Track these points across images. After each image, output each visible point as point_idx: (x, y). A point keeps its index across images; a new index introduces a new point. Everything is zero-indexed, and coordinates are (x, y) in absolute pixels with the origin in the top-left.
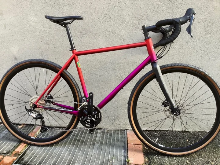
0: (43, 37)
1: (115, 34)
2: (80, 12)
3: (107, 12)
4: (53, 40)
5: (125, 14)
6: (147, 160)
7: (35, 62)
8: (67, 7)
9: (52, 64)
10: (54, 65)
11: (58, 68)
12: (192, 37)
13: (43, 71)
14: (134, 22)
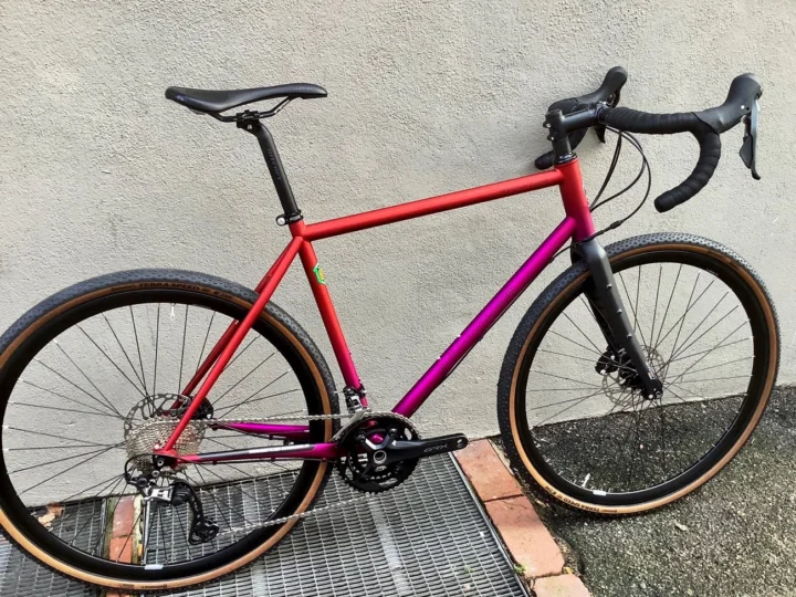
0: (115, 152)
1: (412, 126)
2: (269, 42)
3: (379, 42)
4: (159, 166)
5: (446, 48)
6: (565, 548)
7: (137, 284)
8: (212, 23)
9: (212, 283)
10: (219, 289)
11: (239, 296)
12: (756, 177)
13: (172, 314)
14: (477, 77)
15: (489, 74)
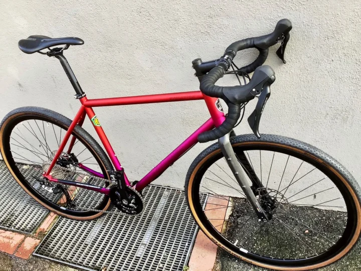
6: (218, 268)
14: (197, 22)
15: (204, 21)
